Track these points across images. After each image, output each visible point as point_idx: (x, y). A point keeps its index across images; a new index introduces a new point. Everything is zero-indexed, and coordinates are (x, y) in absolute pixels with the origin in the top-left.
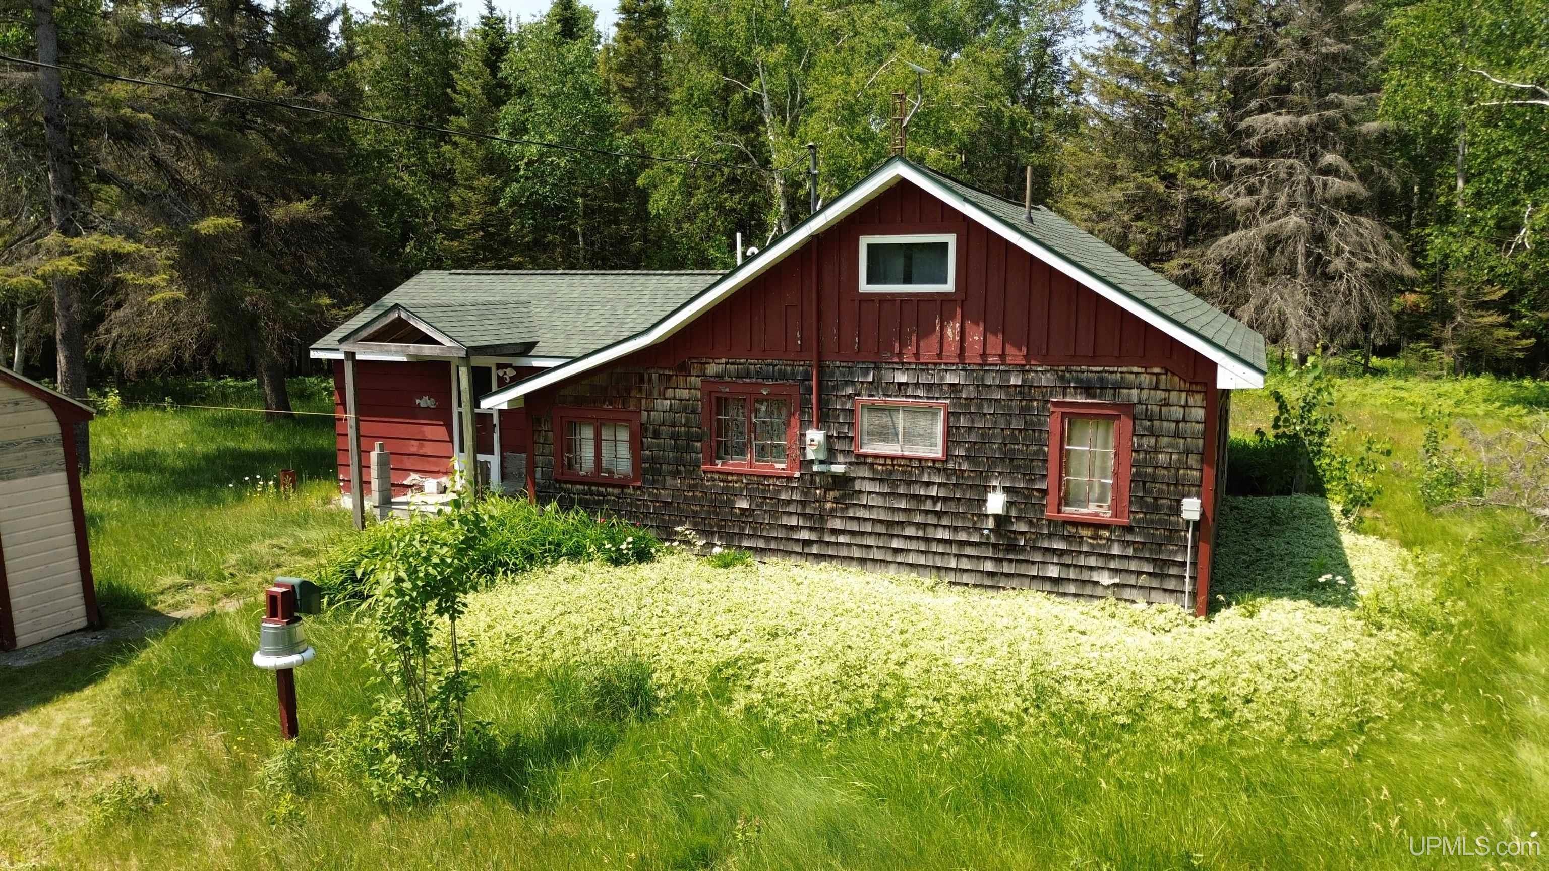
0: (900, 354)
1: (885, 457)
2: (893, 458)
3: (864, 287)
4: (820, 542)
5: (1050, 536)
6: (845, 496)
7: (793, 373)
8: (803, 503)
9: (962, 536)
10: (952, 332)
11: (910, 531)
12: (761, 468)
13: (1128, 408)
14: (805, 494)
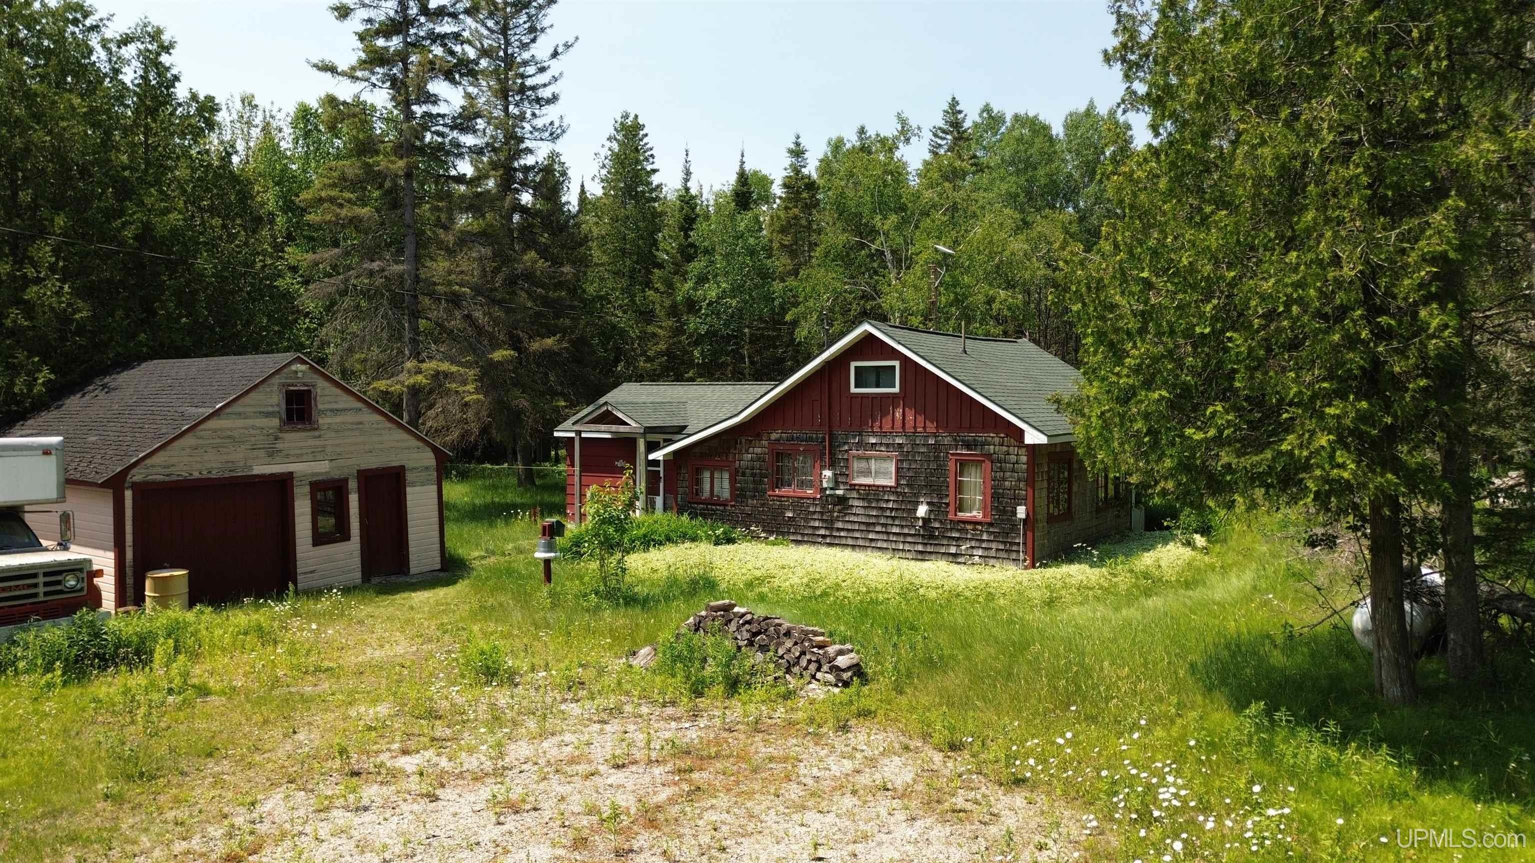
0: (872, 427)
1: (865, 486)
2: (869, 486)
3: (853, 390)
4: (831, 536)
5: (951, 529)
6: (844, 509)
7: (817, 438)
8: (822, 513)
9: (906, 531)
10: (898, 414)
11: (878, 528)
12: (800, 493)
13: (989, 456)
14: (823, 508)
